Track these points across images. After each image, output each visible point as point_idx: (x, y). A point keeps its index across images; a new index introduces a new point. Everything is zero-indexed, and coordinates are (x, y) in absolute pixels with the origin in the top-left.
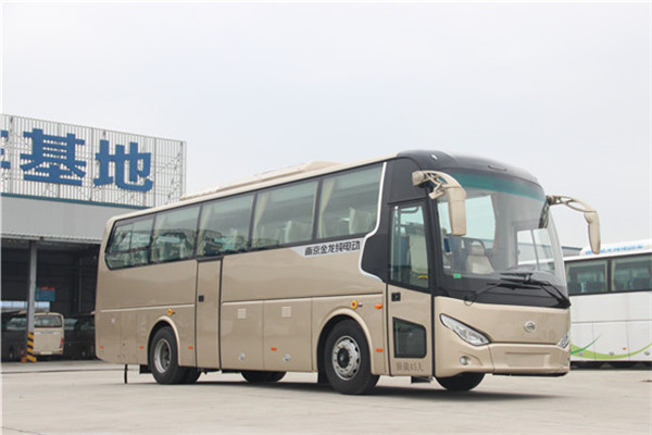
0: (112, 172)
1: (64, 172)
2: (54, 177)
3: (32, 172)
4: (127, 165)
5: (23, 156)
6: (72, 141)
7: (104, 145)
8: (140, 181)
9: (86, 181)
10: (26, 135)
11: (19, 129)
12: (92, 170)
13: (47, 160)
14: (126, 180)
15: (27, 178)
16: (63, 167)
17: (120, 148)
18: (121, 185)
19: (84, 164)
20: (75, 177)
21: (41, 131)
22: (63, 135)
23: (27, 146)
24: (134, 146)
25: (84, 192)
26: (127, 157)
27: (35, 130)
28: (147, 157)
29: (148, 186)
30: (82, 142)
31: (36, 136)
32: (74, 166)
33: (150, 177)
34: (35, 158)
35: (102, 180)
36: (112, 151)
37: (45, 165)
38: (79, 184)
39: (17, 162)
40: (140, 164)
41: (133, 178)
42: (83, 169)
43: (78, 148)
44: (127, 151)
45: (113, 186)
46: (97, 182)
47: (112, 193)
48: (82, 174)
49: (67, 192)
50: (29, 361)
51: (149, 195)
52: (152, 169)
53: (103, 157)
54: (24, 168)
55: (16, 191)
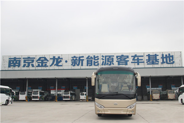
0: (165, 60)
1: (155, 62)
2: (153, 63)
3: (148, 63)
4: (168, 59)
5: (146, 60)
6: (156, 55)
7: (163, 55)
9: (159, 63)
10: (147, 56)
11: (145, 55)
12: (161, 61)
13: (151, 60)
14: (168, 62)
15: (148, 64)
16: (154, 61)
17: (166, 55)
18: (167, 63)
19: (159, 60)
20: (157, 63)
21: (149, 54)
22: (154, 54)
23: (147, 58)
24: (169, 54)
25: (160, 65)
26: (168, 57)
28: (172, 56)
29: (173, 62)
30: (158, 55)
31: (149, 56)
32: (157, 60)
33: (174, 60)
34: (149, 60)
35: (163, 63)
36: (165, 56)
37: (151, 61)
38: (158, 64)
39: (145, 61)
40: (171, 58)
41: (170, 61)
42: (159, 61)
43: (157, 57)
44: (168, 56)
45: (165, 63)
47: (165, 65)
48: (158, 62)
49: (156, 66)
50: (151, 101)
51: (174, 64)
53: (163, 58)
54: (147, 62)
55: (146, 67)
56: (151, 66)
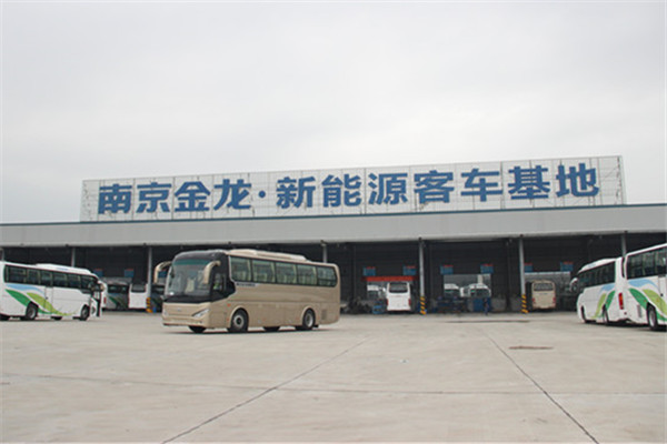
0: (568, 185)
1: (536, 191)
2: (530, 195)
3: (516, 194)
4: (578, 179)
5: (510, 185)
6: (539, 170)
7: (561, 168)
8: (589, 189)
9: (551, 194)
10: (510, 171)
11: (506, 170)
12: (555, 186)
13: (525, 185)
14: (579, 189)
15: (513, 198)
16: (535, 188)
17: (572, 169)
18: (576, 193)
19: (548, 184)
20: (543, 193)
21: (519, 168)
22: (533, 167)
23: (511, 179)
24: (582, 166)
25: (552, 201)
26: (578, 174)
27: (515, 168)
28: (592, 172)
29: (596, 191)
30: (546, 170)
31: (517, 171)
32: (542, 186)
33: (596, 185)
34: (516, 186)
35: (562, 192)
36: (567, 172)
37: (524, 188)
38: (546, 197)
39: (506, 189)
40: (588, 178)
41: (583, 187)
42: (548, 187)
43: (543, 174)
44: (577, 170)
45: (570, 195)
46: (559, 194)
47: (570, 200)
48: (548, 190)
49: (539, 203)
51: (597, 198)
52: (597, 179)
53: (561, 177)
54: (511, 192)
55: (507, 207)
56: (526, 203)
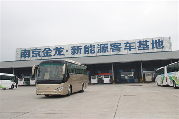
0: (155, 46)
1: (145, 48)
2: (144, 49)
3: (140, 49)
4: (158, 44)
5: (138, 46)
6: (146, 41)
7: (153, 41)
8: (161, 47)
9: (150, 48)
10: (138, 42)
11: (136, 42)
12: (151, 46)
13: (142, 46)
14: (158, 47)
15: (139, 50)
16: (145, 47)
17: (156, 41)
19: (149, 45)
20: (148, 48)
21: (140, 41)
22: (144, 41)
23: (138, 44)
24: (159, 40)
25: (150, 50)
27: (139, 41)
28: (162, 42)
29: (163, 47)
30: (148, 41)
31: (140, 42)
32: (147, 46)
34: (140, 46)
35: (153, 48)
36: (154, 42)
37: (142, 47)
38: (148, 49)
39: (137, 47)
40: (161, 43)
41: (159, 46)
43: (147, 43)
44: (157, 41)
45: (156, 48)
47: (155, 50)
48: (149, 47)
49: (146, 51)
50: (143, 83)
51: (163, 49)
52: (163, 44)
53: (153, 43)
54: (138, 48)
55: (137, 53)
56: (142, 51)
